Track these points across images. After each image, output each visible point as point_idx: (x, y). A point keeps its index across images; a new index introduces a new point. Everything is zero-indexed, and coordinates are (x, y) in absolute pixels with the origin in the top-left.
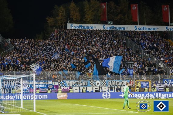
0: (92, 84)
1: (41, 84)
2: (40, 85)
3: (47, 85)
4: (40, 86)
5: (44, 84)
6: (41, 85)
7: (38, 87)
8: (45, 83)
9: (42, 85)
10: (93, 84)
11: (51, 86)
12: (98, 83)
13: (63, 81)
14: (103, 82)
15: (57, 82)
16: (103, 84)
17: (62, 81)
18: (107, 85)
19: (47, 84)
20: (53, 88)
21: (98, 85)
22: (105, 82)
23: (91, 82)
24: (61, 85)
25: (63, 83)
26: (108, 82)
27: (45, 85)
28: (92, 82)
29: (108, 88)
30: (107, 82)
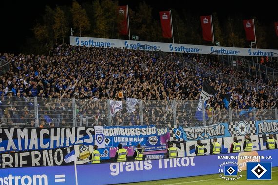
0: (232, 130)
1: (132, 133)
2: (130, 136)
3: (147, 138)
4: (131, 139)
5: (140, 133)
6: (133, 137)
7: (128, 143)
8: (141, 131)
9: (136, 136)
10: (234, 130)
11: (155, 138)
12: (242, 129)
13: (178, 127)
14: (251, 126)
15: (166, 129)
16: (251, 129)
17: (175, 126)
18: (257, 133)
19: (144, 134)
20: (158, 144)
21: (243, 133)
22: (253, 126)
23: (230, 127)
24: (174, 135)
25: (177, 130)
26: (259, 126)
27: (141, 136)
28: (232, 127)
29: (259, 138)
30: (257, 125)
